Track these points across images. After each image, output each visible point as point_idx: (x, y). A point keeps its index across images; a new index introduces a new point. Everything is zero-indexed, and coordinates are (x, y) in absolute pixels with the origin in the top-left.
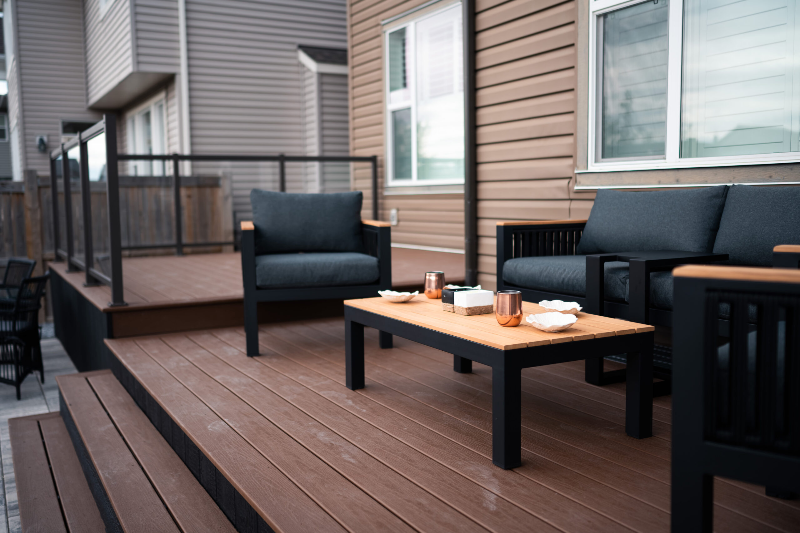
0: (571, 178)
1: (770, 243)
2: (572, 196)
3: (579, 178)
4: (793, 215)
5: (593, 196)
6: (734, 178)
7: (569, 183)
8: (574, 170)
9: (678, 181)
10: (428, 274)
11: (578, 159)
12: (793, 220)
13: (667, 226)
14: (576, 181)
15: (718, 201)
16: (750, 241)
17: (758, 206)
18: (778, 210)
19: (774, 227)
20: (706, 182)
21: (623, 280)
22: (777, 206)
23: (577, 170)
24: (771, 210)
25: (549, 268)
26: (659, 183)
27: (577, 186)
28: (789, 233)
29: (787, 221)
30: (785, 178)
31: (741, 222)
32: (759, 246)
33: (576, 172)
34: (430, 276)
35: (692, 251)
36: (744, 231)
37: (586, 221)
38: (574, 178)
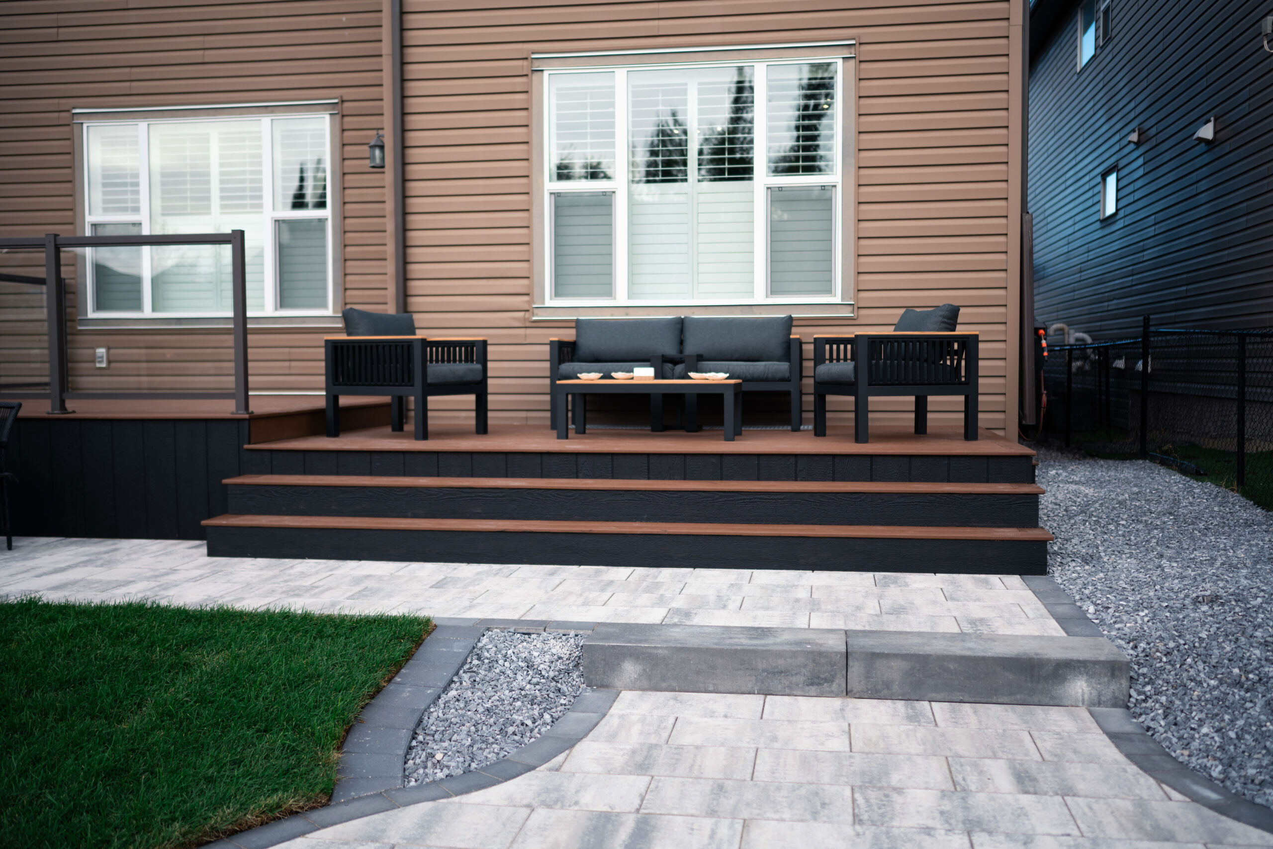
0: (528, 311)
2: (528, 324)
3: (536, 311)
5: (573, 324)
7: (525, 314)
8: (531, 305)
9: (627, 315)
11: (535, 297)
14: (533, 313)
15: (679, 326)
20: (649, 315)
26: (612, 315)
27: (534, 317)
33: (533, 306)
37: (576, 340)
38: (531, 311)
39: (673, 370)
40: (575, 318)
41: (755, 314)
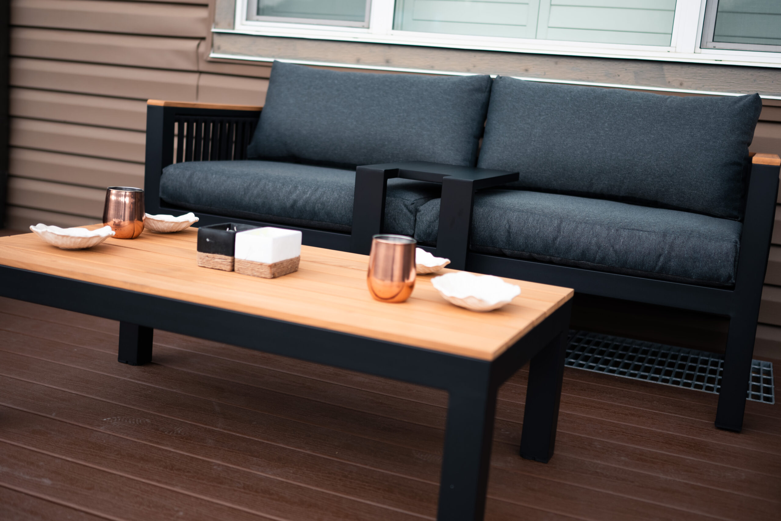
0: (203, 39)
1: (575, 161)
2: (203, 67)
3: (218, 40)
4: (606, 125)
5: (267, 73)
6: (474, 66)
7: (198, 45)
8: (209, 28)
9: (388, 62)
10: (113, 191)
11: (217, 11)
12: (607, 132)
13: (414, 127)
14: (212, 45)
15: (481, 97)
16: (544, 155)
17: (552, 109)
18: (584, 116)
19: (581, 139)
20: (432, 68)
21: (412, 207)
22: (581, 111)
23: (215, 28)
24: (574, 116)
25: (263, 182)
26: (358, 61)
27: (214, 52)
28: (604, 149)
29: (600, 133)
30: (546, 73)
31: (528, 128)
32: (557, 164)
33: (213, 30)
34: (118, 195)
35: (454, 164)
36: (534, 141)
37: (261, 108)
38: (209, 40)
39: (416, 212)
40: (272, 60)
41: (669, 85)
